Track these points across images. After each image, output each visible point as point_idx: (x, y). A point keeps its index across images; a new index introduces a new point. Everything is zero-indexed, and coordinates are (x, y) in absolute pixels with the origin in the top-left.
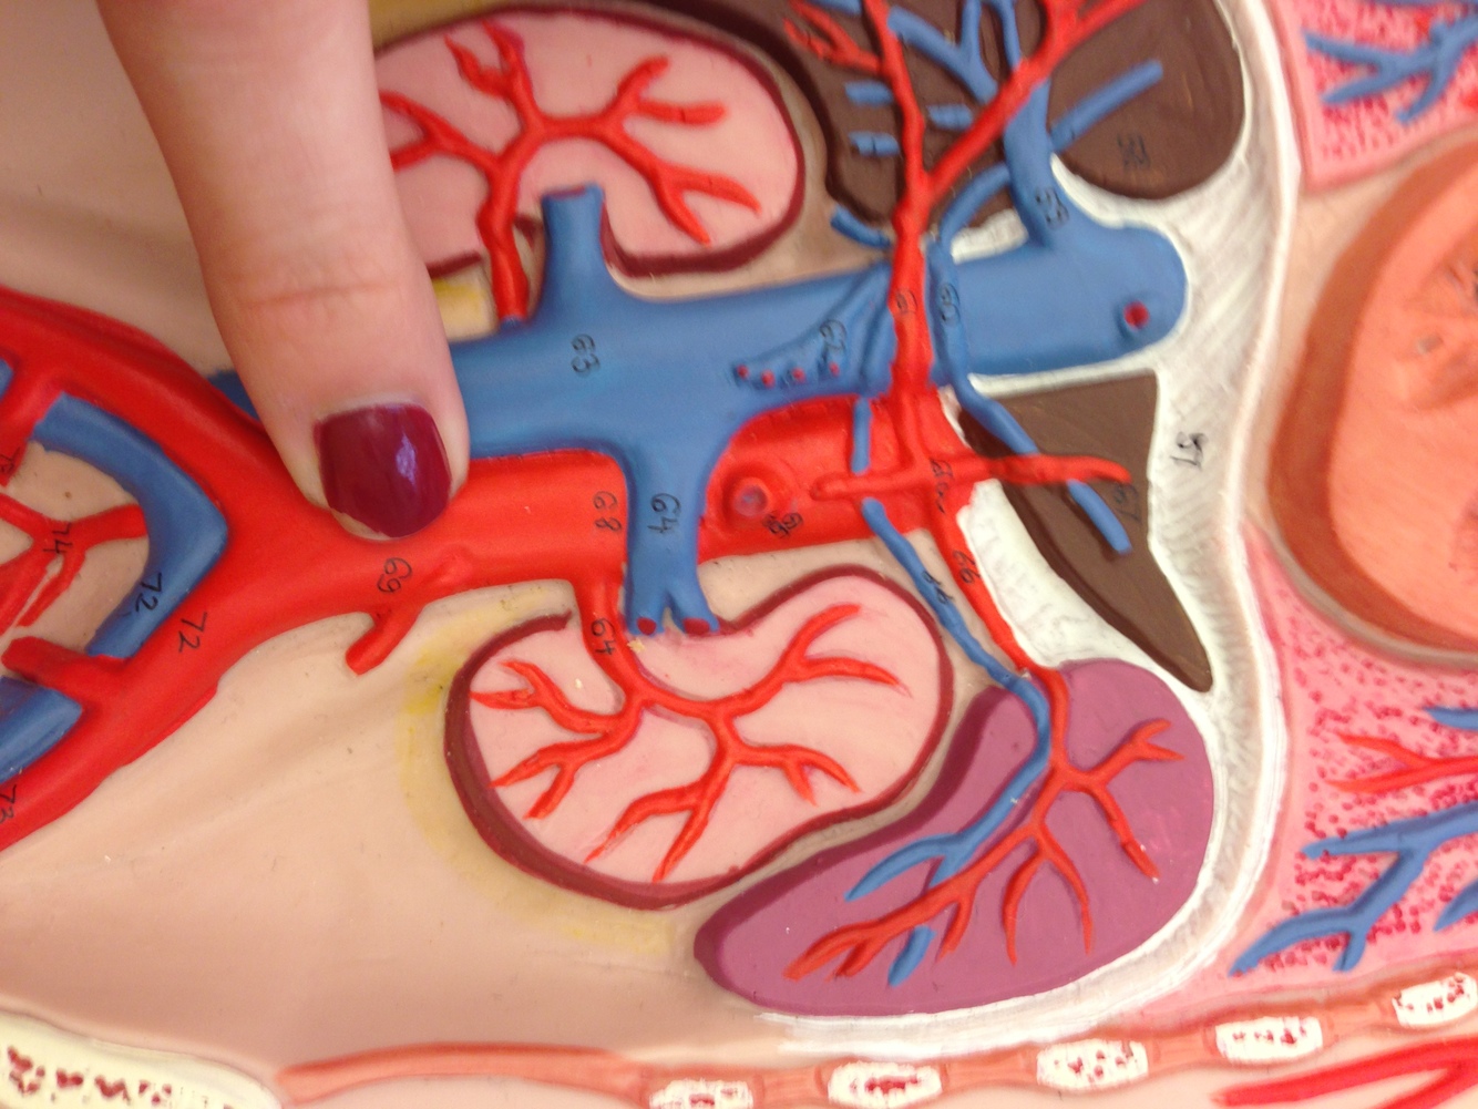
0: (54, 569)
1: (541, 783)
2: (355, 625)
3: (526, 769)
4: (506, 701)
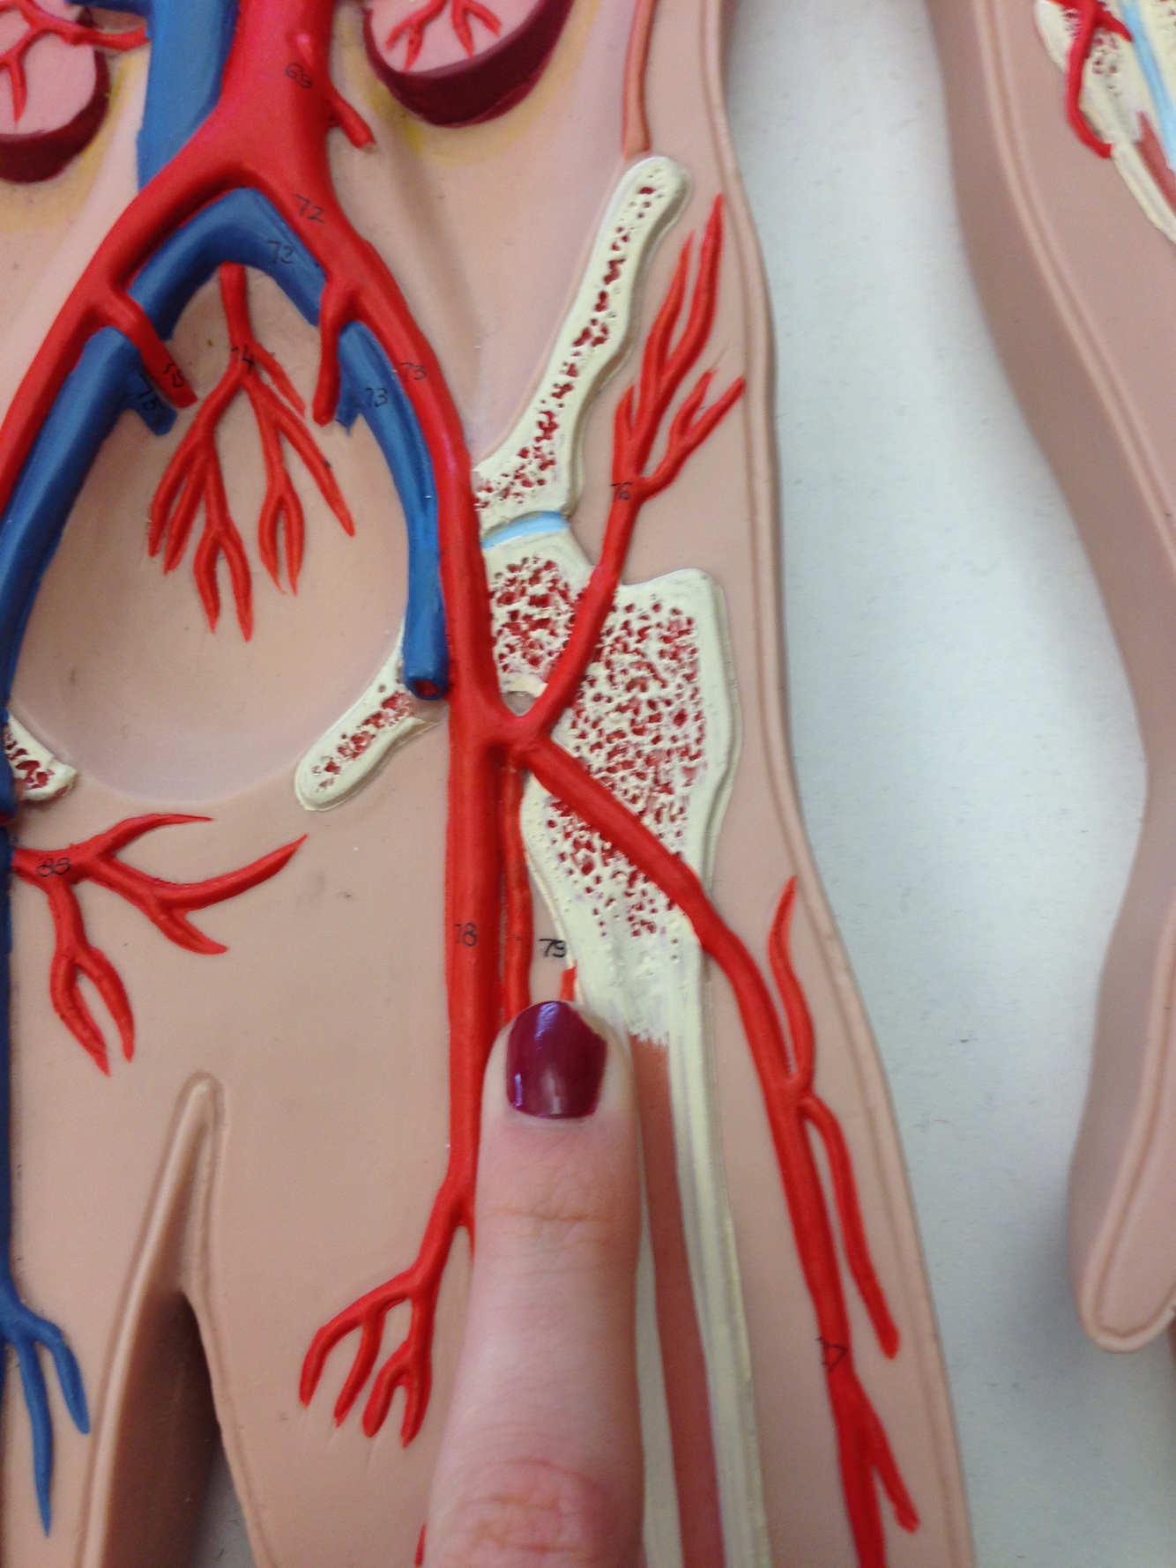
0: (266, 378)
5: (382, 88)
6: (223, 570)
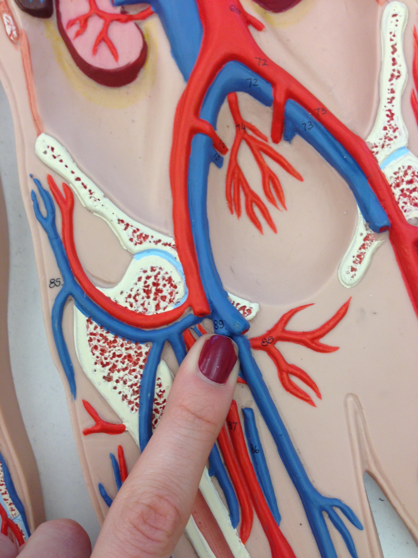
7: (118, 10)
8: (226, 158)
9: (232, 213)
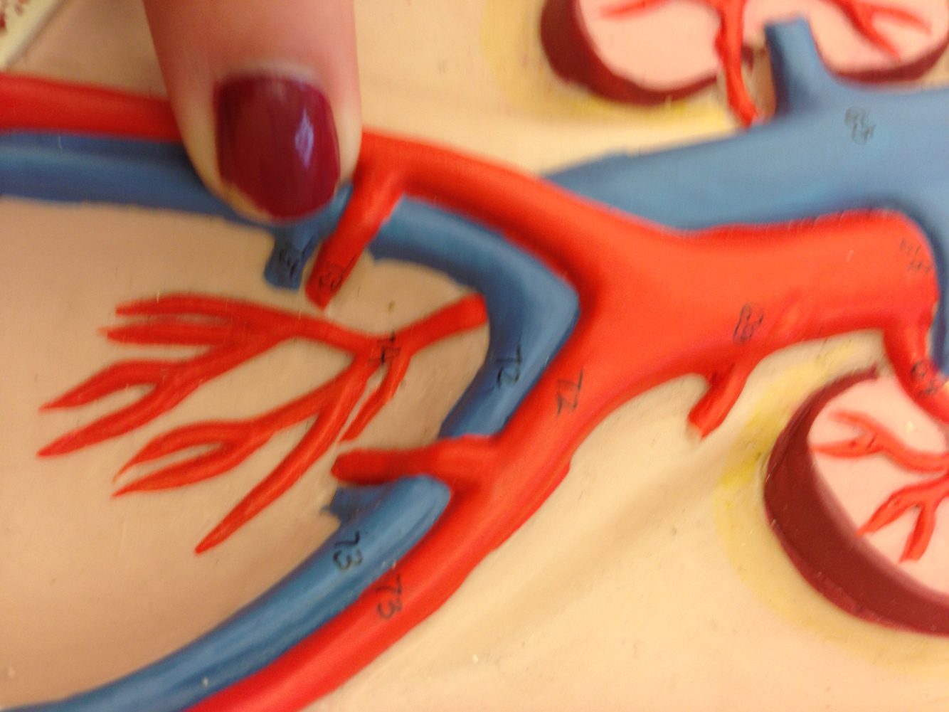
0: (374, 383)
1: (903, 526)
2: (691, 388)
3: (883, 515)
4: (850, 451)
5: (782, 423)
6: (129, 396)
7: (753, 35)
8: (296, 302)
9: (121, 311)
